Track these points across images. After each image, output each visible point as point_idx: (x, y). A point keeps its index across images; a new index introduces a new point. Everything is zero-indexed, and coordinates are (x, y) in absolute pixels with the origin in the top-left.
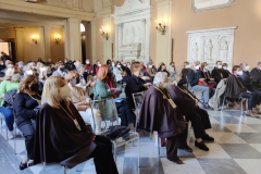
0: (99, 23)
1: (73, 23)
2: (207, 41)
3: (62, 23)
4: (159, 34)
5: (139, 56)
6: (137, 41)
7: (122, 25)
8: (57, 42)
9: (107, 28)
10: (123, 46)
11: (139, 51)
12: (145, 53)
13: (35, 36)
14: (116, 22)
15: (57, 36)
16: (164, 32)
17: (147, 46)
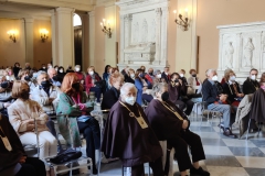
0: (100, 14)
1: (62, 13)
2: (246, 40)
3: (49, 14)
4: (179, 29)
5: (152, 60)
6: (150, 39)
7: (130, 16)
8: (43, 40)
9: (110, 21)
10: (131, 46)
11: (153, 53)
12: (161, 55)
13: (14, 31)
14: (123, 13)
15: (44, 31)
16: (186, 27)
17: (164, 47)
